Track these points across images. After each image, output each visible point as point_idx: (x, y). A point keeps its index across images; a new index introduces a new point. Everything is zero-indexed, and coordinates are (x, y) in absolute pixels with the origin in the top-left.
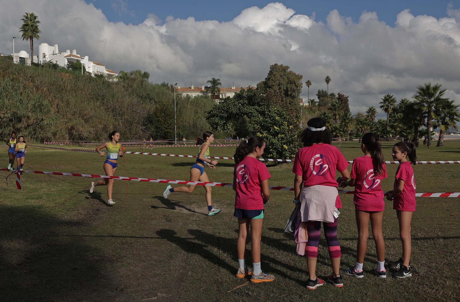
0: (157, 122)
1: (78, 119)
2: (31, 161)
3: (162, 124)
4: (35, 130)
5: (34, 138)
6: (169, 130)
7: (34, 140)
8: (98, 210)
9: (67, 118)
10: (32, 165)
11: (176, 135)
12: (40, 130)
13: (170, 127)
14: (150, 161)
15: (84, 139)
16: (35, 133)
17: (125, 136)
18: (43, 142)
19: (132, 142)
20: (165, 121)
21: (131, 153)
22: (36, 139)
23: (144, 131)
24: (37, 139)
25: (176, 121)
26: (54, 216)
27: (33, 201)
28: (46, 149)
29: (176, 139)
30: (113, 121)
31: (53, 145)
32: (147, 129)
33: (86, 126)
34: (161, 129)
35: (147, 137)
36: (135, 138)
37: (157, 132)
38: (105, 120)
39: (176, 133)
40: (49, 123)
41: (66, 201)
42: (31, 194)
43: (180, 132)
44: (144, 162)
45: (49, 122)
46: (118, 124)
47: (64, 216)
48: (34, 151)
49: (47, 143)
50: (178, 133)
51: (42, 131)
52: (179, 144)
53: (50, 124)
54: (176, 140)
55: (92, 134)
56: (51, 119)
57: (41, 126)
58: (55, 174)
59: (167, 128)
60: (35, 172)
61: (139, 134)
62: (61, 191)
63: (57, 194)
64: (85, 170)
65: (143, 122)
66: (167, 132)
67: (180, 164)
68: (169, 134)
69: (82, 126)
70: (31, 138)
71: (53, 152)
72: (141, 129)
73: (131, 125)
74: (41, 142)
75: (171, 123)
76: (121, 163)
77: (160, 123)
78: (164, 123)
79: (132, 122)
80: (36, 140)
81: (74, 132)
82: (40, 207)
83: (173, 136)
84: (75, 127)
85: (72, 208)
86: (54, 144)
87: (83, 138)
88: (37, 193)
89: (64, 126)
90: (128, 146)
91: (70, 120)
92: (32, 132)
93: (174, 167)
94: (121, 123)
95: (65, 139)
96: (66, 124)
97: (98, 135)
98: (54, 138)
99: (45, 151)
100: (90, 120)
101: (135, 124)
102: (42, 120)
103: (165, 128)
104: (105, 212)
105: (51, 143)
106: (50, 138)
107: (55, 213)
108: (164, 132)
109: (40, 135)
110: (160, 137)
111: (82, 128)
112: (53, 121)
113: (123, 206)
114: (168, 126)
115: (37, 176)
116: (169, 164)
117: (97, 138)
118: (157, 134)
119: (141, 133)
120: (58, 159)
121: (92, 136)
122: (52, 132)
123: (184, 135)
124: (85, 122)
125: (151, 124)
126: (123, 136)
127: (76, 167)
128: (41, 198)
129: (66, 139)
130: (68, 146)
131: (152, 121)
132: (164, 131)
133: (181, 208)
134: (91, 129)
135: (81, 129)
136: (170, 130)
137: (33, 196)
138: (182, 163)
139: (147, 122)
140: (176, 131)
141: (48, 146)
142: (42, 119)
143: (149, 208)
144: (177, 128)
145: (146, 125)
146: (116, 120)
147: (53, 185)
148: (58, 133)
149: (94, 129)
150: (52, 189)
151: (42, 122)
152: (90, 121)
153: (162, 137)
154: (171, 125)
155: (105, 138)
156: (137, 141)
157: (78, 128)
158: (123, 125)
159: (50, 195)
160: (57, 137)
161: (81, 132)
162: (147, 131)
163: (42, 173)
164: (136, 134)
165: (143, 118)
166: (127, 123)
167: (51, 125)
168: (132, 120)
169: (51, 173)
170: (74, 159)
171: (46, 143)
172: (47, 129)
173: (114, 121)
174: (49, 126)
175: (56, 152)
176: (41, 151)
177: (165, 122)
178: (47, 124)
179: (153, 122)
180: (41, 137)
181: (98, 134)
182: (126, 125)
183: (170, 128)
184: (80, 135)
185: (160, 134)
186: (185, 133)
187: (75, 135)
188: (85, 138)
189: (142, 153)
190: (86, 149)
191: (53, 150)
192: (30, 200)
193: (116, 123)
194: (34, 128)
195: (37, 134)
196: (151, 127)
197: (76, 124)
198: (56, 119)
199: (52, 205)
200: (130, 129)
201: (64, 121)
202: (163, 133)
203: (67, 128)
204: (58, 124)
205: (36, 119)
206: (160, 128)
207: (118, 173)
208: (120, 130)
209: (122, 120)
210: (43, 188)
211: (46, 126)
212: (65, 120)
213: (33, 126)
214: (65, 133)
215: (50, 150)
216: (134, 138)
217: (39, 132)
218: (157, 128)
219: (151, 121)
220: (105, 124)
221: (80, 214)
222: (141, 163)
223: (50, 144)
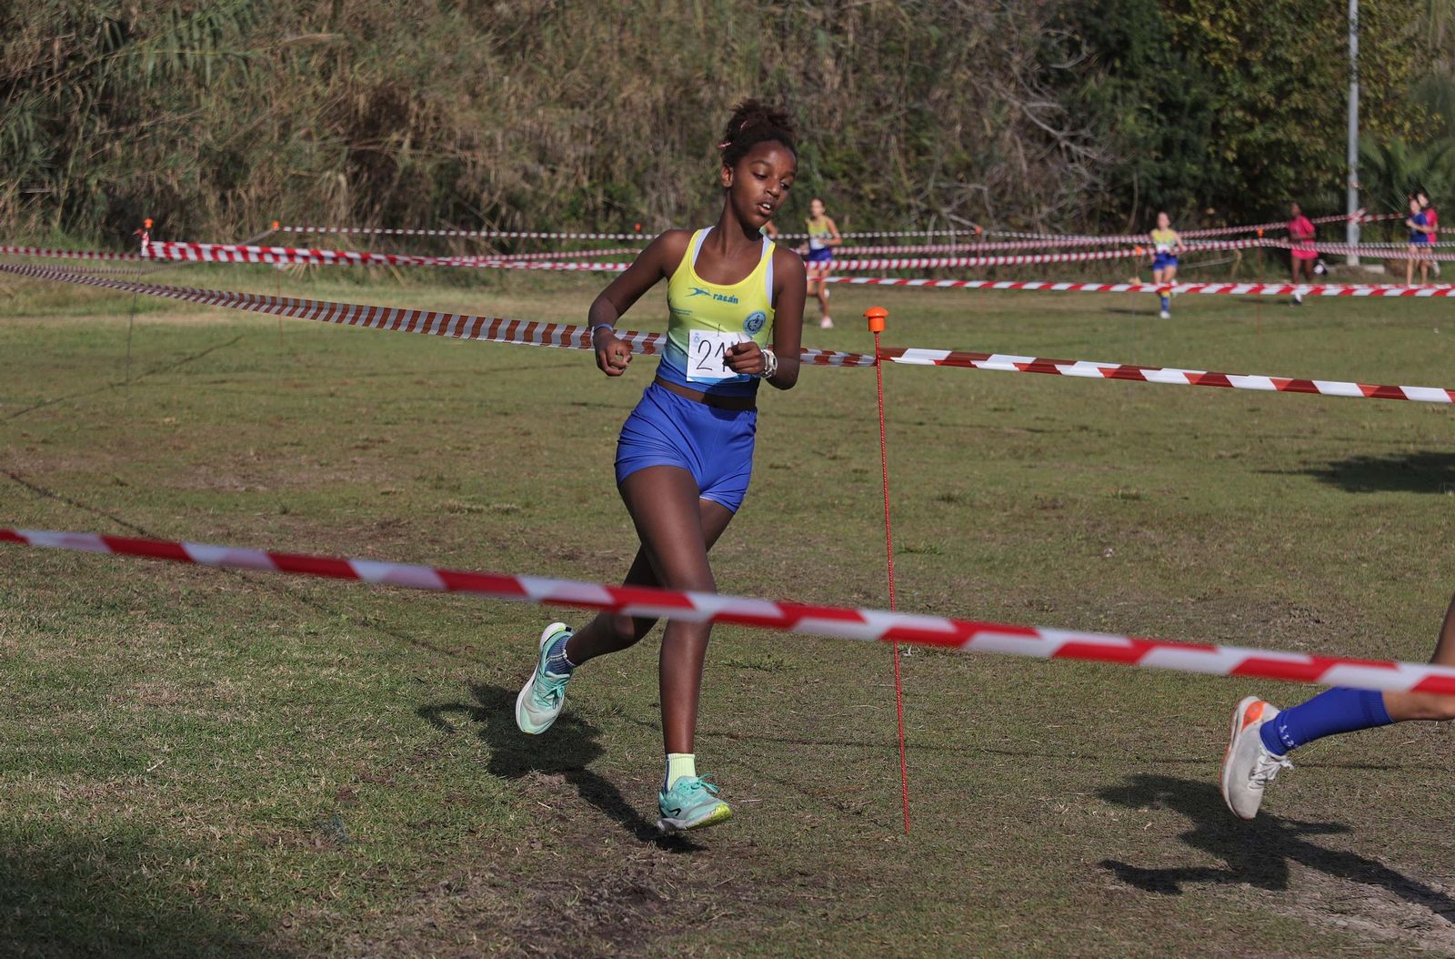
0: (1173, 49)
1: (433, 21)
2: (24, 417)
3: (1219, 69)
4: (56, 128)
5: (51, 201)
6: (1291, 125)
7: (46, 223)
8: (639, 894)
9: (334, 16)
10: (40, 449)
11: (1353, 180)
12: (101, 126)
13: (1296, 100)
14: (1101, 434)
15: (493, 214)
16: (62, 157)
17: (867, 187)
18: (131, 245)
19: (936, 241)
20: (1250, 42)
21: (948, 362)
22: (68, 208)
23: (1049, 139)
24: (72, 209)
25: (1353, 41)
26: (246, 936)
27: (59, 788)
28: (150, 308)
29: (1355, 216)
30: (761, 41)
31: (215, 265)
32: (1079, 117)
33: (510, 85)
34: (1206, 117)
35: (1071, 201)
36: (962, 210)
37: (1167, 148)
38: (685, 31)
39: (1353, 158)
40: (176, 63)
41: (346, 796)
42: (39, 726)
43: (1399, 145)
44: (1044, 441)
45: (181, 56)
46: (805, 74)
47: (333, 936)
48: (53, 324)
49: (160, 254)
50: (1379, 159)
51: (118, 136)
52: (1380, 269)
53: (190, 78)
54: (1353, 227)
55: (562, 169)
56: (201, 25)
57: (108, 93)
58: (288, 564)
59: (1265, 114)
60: (119, 546)
61: (996, 171)
62: (295, 698)
63: (267, 732)
64: (507, 512)
65: (1039, 57)
66: (1272, 148)
67: (1404, 465)
68: (1291, 173)
69: (474, 95)
70: (25, 197)
71: (212, 336)
72: (1016, 116)
73: (923, 82)
74: (107, 240)
75: (1310, 64)
76: (835, 444)
77: (1205, 65)
78: (1244, 64)
79: (934, 55)
80: (63, 221)
81: (400, 144)
82: (128, 847)
83: (1331, 186)
84: (414, 106)
85: (405, 869)
86: (223, 257)
87: (476, 202)
88: (89, 718)
89: (316, 95)
90: (899, 288)
91: (369, 36)
92: (36, 150)
93: (1339, 499)
94: (830, 62)
95: (315, 210)
96: (325, 75)
97: (621, 179)
98: (223, 198)
99: (142, 319)
100: (548, 32)
101: (963, 75)
102: (122, 33)
103: (1250, 107)
104: (701, 918)
105: (198, 252)
106: (189, 201)
107: (254, 903)
108: (1239, 152)
109: (102, 176)
110: (1199, 193)
111: (473, 115)
112: (215, 44)
113: (867, 864)
114: (1281, 93)
115: (88, 561)
116: (1293, 463)
117: (609, 207)
118: (1170, 171)
119: (1018, 156)
120: (262, 399)
121: (559, 186)
122: (206, 151)
123: (1438, 177)
124: (501, 50)
125: (1113, 72)
126: (844, 183)
127: (421, 478)
128: (126, 763)
129: (325, 216)
130: (348, 275)
131: (1125, 43)
132: (1244, 144)
133: (1417, 910)
134: (558, 123)
135: (464, 118)
136: (1295, 134)
137: (64, 745)
138: (1412, 459)
139: (1074, 48)
140: (1361, 137)
141: (168, 277)
142: (123, 25)
143: (1109, 894)
144: (1363, 114)
145: (1064, 79)
146: (781, 30)
147: (229, 641)
148: (256, 156)
149: (580, 117)
150: (225, 685)
151: (122, 52)
152: (548, 45)
153: (1219, 201)
154: (1313, 78)
155: (681, 209)
156: (976, 238)
157: (439, 110)
158: (844, 82)
159: (205, 736)
160: (251, 191)
161: (468, 145)
162: (1073, 139)
163: (175, 554)
164: (968, 167)
165: (1039, 18)
166: (889, 61)
167: (200, 84)
168: (934, 31)
169: (257, 554)
170: (405, 406)
171: (158, 247)
172: (166, 116)
173: (766, 37)
174: (177, 92)
175: (236, 338)
176: (108, 320)
177: (1255, 56)
178: (162, 75)
179: (1137, 50)
180: (108, 189)
181: (615, 169)
182: (878, 78)
183: (1300, 115)
184: (450, 173)
185: (1194, 169)
186: (1444, 160)
187: (409, 172)
188: (497, 207)
189: (1044, 367)
190: (506, 306)
191: (217, 316)
192: (30, 782)
193: (788, 65)
194: (53, 108)
195: (76, 166)
196: (1114, 100)
197: (421, 77)
198: (242, 24)
199: (229, 830)
200: (918, 121)
201: (317, 47)
202: (1231, 156)
203: (340, 111)
204: (254, 70)
205: (68, 28)
206: (1198, 106)
207: (806, 543)
208: (820, 133)
209: (836, 30)
210: (142, 672)
211: (156, 94)
212: (324, 36)
213: (39, 90)
214: (318, 157)
215: (189, 311)
216: (948, 203)
217: (94, 148)
218: (1169, 107)
219: (1112, 39)
220: (678, 71)
221: (480, 926)
222: (1015, 454)
223: (192, 256)
